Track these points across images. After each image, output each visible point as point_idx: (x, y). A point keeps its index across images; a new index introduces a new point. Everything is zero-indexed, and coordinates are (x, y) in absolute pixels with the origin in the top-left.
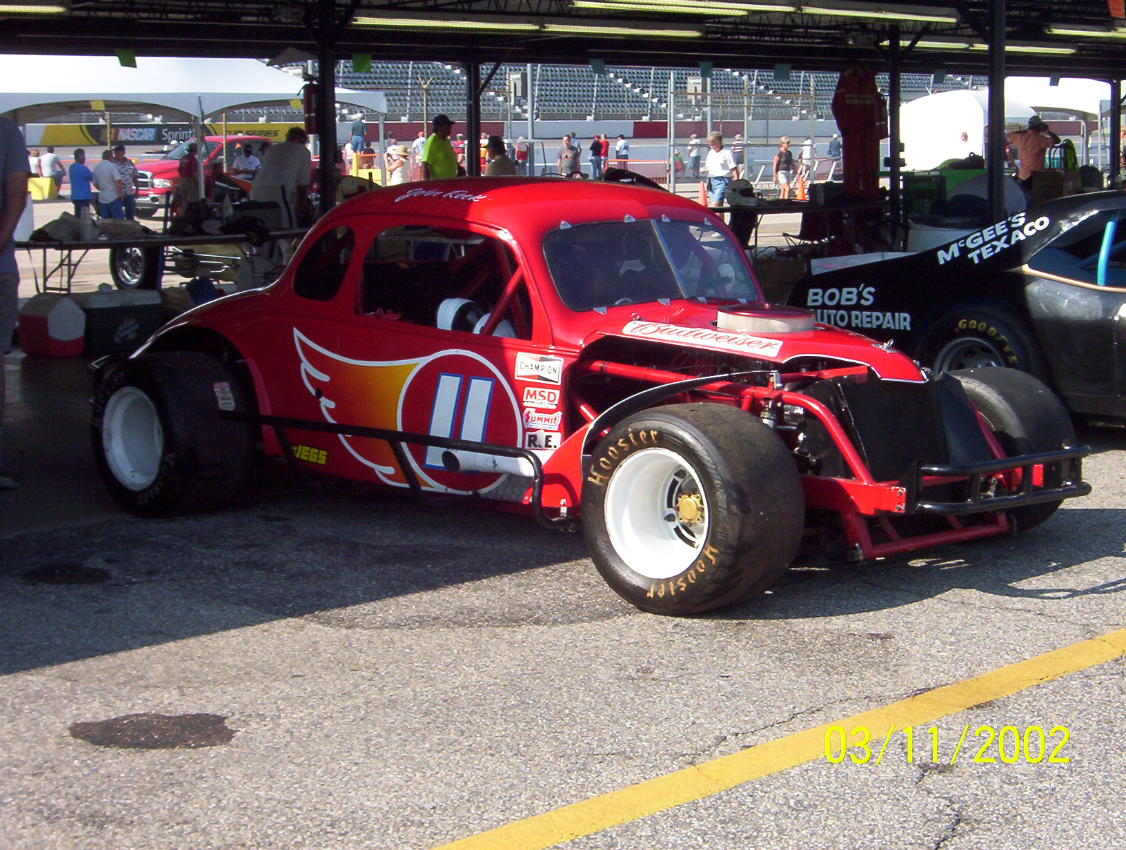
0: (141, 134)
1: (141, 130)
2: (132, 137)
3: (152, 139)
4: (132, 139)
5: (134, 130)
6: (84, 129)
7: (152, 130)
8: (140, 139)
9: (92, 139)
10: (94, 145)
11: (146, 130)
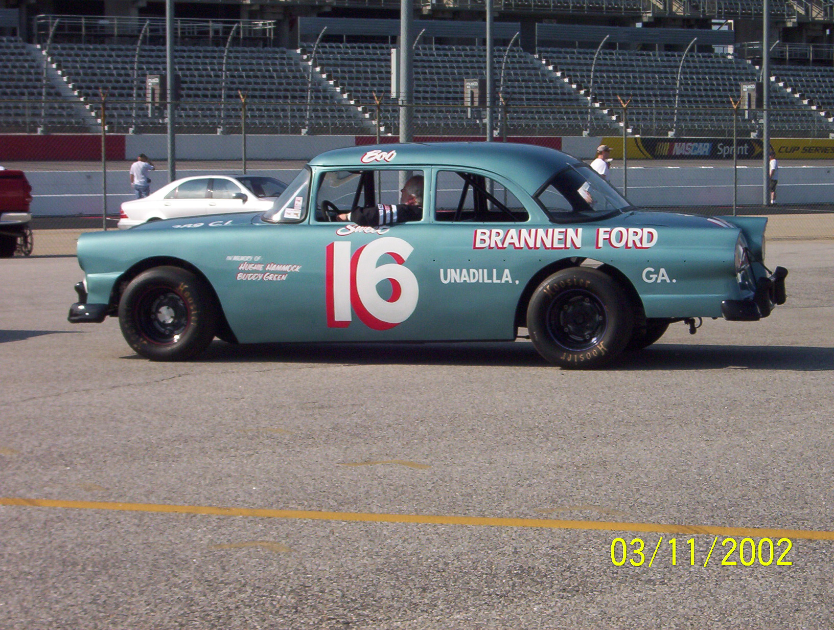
0: (696, 149)
1: (696, 144)
2: (687, 151)
3: (707, 154)
4: (687, 154)
5: (690, 144)
6: (639, 141)
7: (708, 145)
8: (696, 153)
9: (646, 152)
10: (647, 159)
11: (701, 144)
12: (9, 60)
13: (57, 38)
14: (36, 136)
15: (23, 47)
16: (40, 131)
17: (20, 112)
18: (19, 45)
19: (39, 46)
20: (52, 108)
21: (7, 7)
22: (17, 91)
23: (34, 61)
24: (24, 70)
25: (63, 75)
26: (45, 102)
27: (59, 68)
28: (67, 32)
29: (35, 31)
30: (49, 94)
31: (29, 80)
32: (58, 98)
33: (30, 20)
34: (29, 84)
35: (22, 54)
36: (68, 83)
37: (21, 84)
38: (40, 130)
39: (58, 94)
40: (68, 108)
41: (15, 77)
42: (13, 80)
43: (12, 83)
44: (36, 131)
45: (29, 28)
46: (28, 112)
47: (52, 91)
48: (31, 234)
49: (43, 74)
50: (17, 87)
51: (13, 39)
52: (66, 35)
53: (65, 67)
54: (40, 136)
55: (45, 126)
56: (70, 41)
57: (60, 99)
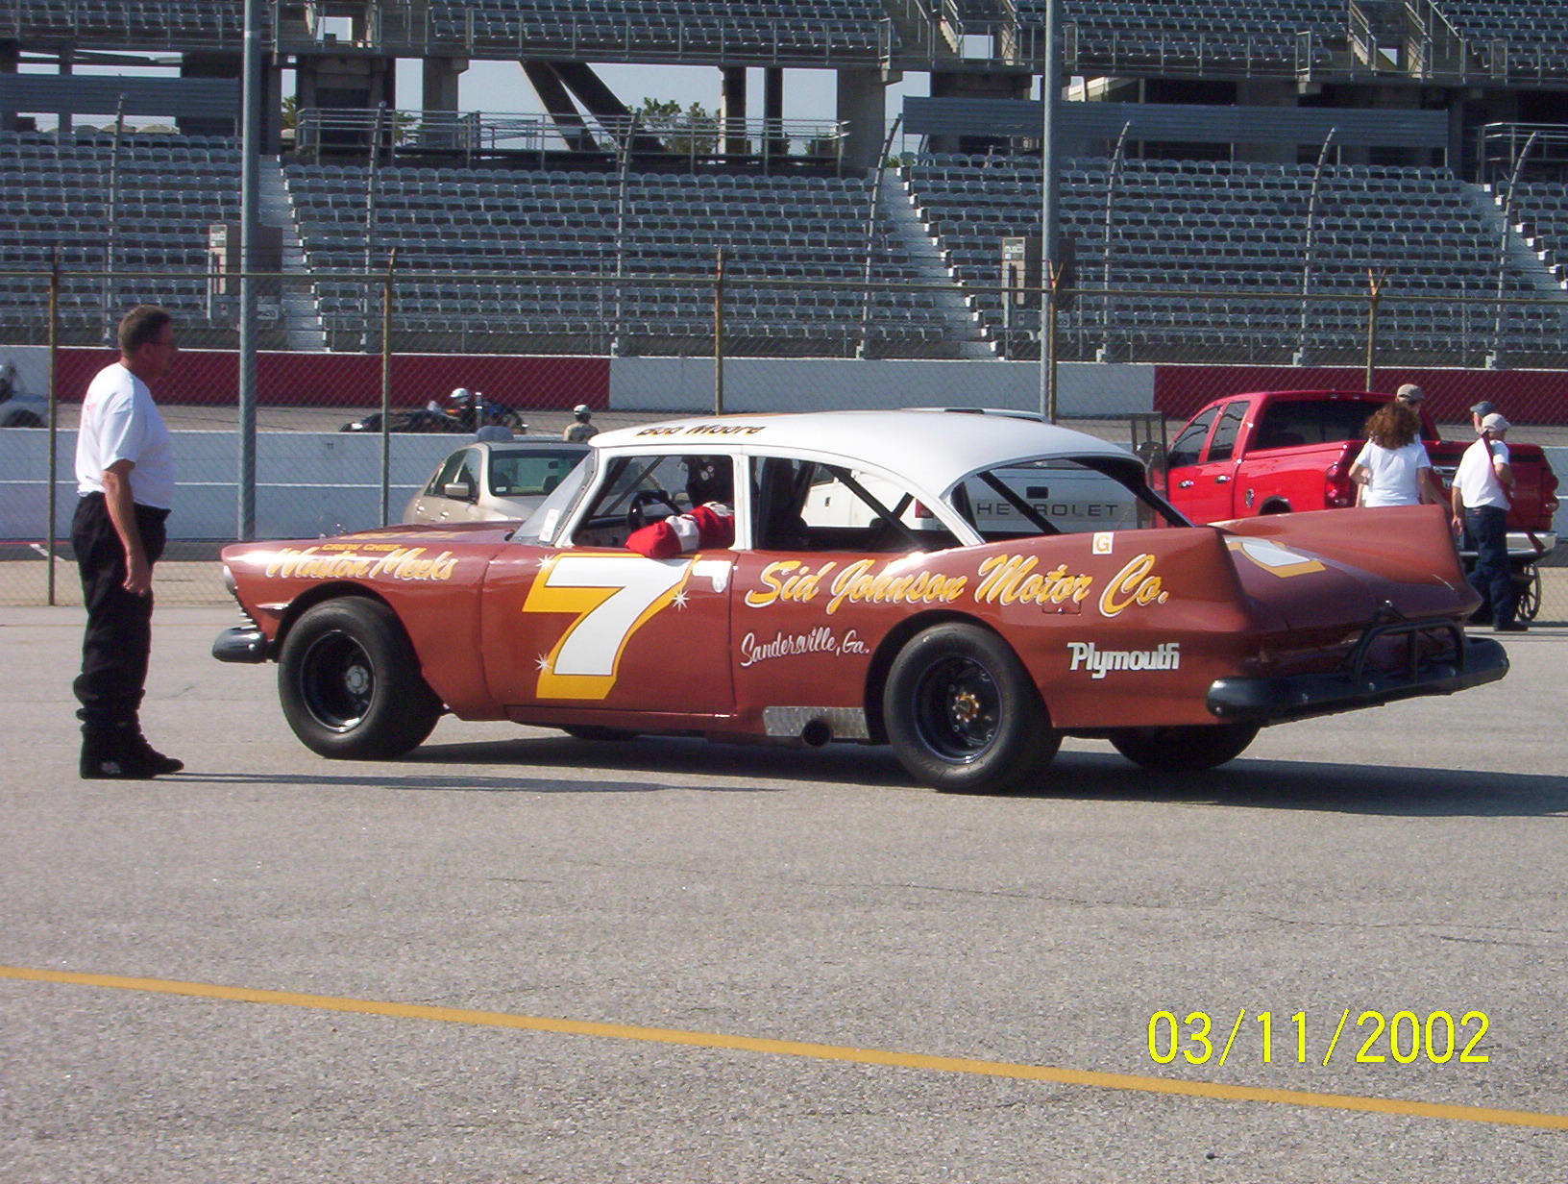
12: (1427, 216)
13: (1530, 172)
14: (1483, 372)
15: (1456, 190)
16: (1489, 364)
17: (1449, 322)
18: (1449, 185)
19: (1487, 188)
20: (1514, 315)
21: (1423, 107)
22: (1443, 279)
23: (1477, 217)
24: (1456, 237)
25: (1537, 247)
26: (1503, 303)
27: (1528, 232)
28: (1545, 159)
29: (1480, 155)
30: (1509, 287)
31: (1467, 257)
32: (1527, 293)
33: (1469, 134)
34: (1468, 265)
35: (1451, 203)
36: (1548, 263)
37: (1451, 265)
38: (1489, 360)
39: (1527, 287)
40: (1548, 316)
41: (1440, 250)
42: (1436, 256)
43: (1431, 263)
44: (1483, 364)
45: (1468, 150)
46: (1465, 323)
47: (1516, 280)
48: (1536, 577)
49: (1498, 244)
50: (1443, 271)
51: (1434, 172)
52: (1548, 165)
53: (1541, 232)
54: (1490, 372)
55: (1500, 351)
56: (1552, 178)
57: (1531, 296)
